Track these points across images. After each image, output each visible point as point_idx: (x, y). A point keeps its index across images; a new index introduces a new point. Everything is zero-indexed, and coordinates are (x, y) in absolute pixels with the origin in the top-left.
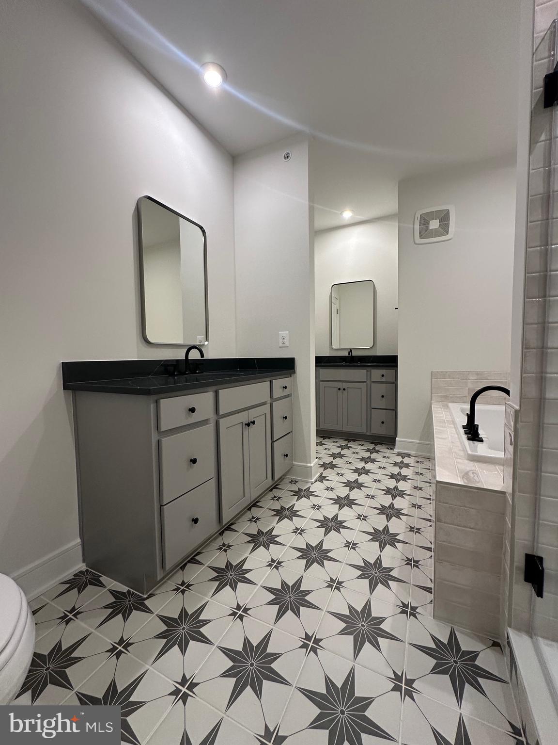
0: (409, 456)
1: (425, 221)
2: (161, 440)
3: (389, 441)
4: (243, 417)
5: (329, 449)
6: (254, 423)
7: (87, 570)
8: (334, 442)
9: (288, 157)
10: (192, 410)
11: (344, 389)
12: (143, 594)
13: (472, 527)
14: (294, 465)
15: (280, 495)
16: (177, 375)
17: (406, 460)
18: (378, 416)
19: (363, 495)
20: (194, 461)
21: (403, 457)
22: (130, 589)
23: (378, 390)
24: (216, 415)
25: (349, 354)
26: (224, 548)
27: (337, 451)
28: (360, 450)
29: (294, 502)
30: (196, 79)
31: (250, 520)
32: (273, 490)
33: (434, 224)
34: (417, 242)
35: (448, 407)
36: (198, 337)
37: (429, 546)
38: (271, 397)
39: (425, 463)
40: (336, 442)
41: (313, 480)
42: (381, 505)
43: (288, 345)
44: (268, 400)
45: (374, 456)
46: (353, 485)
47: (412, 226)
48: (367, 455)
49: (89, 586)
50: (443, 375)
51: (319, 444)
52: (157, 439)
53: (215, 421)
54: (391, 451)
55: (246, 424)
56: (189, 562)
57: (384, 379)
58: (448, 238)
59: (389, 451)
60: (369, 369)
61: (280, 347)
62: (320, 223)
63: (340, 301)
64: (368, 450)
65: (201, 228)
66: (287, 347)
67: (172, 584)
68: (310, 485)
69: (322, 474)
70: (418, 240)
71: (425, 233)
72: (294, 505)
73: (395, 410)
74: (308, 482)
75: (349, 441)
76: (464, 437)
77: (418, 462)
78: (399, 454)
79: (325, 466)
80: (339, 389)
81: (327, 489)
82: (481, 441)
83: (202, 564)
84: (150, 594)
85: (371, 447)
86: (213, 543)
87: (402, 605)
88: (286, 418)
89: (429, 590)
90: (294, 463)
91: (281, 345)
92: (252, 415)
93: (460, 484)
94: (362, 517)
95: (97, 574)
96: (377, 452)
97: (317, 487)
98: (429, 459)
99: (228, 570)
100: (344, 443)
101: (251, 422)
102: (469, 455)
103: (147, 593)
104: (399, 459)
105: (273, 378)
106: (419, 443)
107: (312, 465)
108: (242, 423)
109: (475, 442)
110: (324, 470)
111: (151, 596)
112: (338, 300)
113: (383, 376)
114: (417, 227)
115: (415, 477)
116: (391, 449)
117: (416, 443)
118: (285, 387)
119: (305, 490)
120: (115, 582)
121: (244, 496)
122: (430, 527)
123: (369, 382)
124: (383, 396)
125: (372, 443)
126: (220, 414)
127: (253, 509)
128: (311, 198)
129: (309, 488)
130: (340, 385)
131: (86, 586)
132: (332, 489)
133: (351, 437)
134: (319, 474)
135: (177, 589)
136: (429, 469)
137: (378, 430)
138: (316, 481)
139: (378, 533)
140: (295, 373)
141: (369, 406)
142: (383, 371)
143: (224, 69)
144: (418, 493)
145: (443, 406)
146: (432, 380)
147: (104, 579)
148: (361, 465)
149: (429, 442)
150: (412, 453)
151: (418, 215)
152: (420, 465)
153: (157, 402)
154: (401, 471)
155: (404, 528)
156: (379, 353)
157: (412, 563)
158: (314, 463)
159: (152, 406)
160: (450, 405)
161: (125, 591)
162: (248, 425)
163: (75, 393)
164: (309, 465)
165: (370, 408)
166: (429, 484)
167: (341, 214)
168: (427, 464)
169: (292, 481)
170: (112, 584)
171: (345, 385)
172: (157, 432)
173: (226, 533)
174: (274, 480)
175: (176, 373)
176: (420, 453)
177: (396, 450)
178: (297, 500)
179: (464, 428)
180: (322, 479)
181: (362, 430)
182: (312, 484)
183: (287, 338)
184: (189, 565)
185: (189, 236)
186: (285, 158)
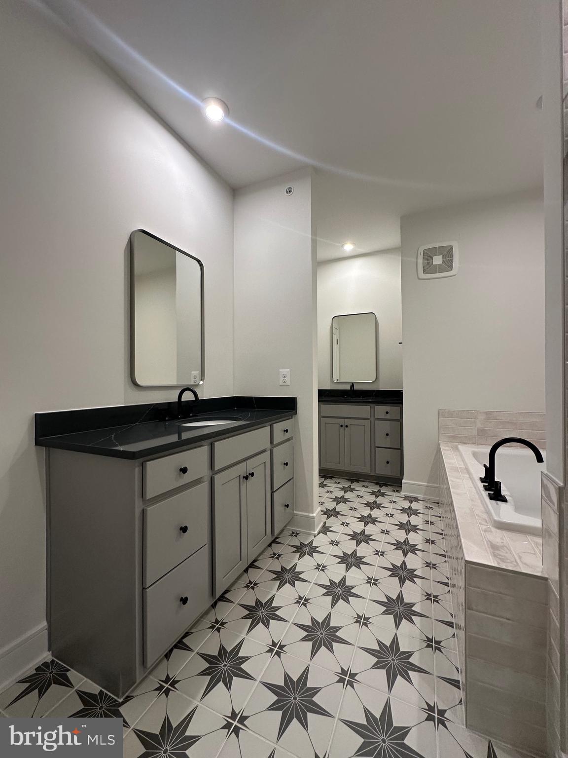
0: (416, 500)
1: (428, 256)
2: (146, 510)
3: (394, 482)
4: (241, 470)
5: (331, 492)
6: (252, 474)
7: (53, 661)
8: (336, 483)
9: (290, 191)
10: (184, 470)
11: (347, 426)
12: (118, 697)
13: (508, 617)
14: (294, 515)
15: (280, 552)
16: (168, 420)
17: (415, 506)
18: (383, 456)
19: (371, 551)
20: (184, 529)
21: (411, 502)
22: (103, 690)
23: (383, 427)
24: (211, 470)
25: (351, 388)
26: (218, 626)
27: (340, 494)
28: (363, 493)
29: (296, 561)
30: (197, 113)
31: (247, 586)
32: (273, 545)
33: (438, 260)
34: (420, 277)
35: (457, 449)
36: (192, 372)
37: (449, 621)
38: (271, 443)
39: (435, 508)
40: (339, 483)
41: (316, 532)
42: (392, 564)
43: (289, 384)
44: (268, 446)
45: (380, 500)
46: (360, 538)
47: (416, 260)
48: (372, 499)
49: (53, 685)
50: (451, 414)
51: (322, 485)
52: (141, 509)
53: (209, 479)
54: (398, 494)
55: (244, 477)
56: (176, 646)
57: (388, 417)
58: (452, 275)
59: (395, 494)
60: (372, 405)
61: (281, 386)
62: (322, 255)
63: (339, 332)
64: (373, 493)
65: (199, 261)
66: (289, 386)
67: (154, 681)
68: (312, 538)
69: (325, 523)
70: (422, 275)
71: (429, 268)
72: (295, 566)
73: (401, 449)
74: (310, 534)
75: (352, 481)
76: (485, 494)
77: (427, 507)
78: (406, 498)
79: (328, 513)
80: (342, 426)
81: (332, 543)
82: (505, 500)
83: (191, 650)
84: (128, 697)
85: (376, 489)
86: (204, 619)
87: (427, 708)
88: (287, 464)
89: (455, 683)
90: (295, 512)
91: (281, 383)
92: (250, 466)
93: (494, 565)
94: (372, 581)
95: (65, 667)
96: (383, 495)
97: (321, 541)
98: (438, 503)
99: (222, 658)
100: (347, 484)
101: (250, 474)
102: (495, 521)
103: (123, 695)
104: (406, 504)
105: (273, 422)
106: (427, 486)
107: (315, 515)
108: (240, 476)
109: (499, 502)
110: (328, 518)
111: (128, 699)
112: (338, 331)
113: (387, 413)
114: (420, 261)
115: (426, 527)
116: (397, 491)
117: (423, 486)
118: (287, 431)
119: (308, 544)
120: (86, 679)
121: (241, 560)
122: (448, 594)
123: (372, 419)
124: (387, 435)
125: (377, 484)
126: (216, 470)
127: (250, 570)
128: (314, 232)
129: (312, 541)
130: (341, 421)
131: (49, 685)
132: (337, 543)
133: (354, 478)
134: (322, 524)
135: (160, 688)
136: (440, 517)
137: (382, 470)
138: (319, 533)
139: (391, 602)
140: (297, 414)
141: (373, 445)
142: (387, 408)
143: (227, 106)
144: (431, 547)
145: (452, 447)
146: (439, 419)
147: (73, 674)
148: (366, 512)
149: (438, 485)
150: (420, 496)
151: (421, 251)
152: (429, 512)
153: (143, 466)
154: (410, 519)
155: (420, 595)
156: (382, 387)
157: (433, 644)
158: (316, 512)
159: (137, 470)
160: (461, 447)
161: (97, 693)
162: (246, 478)
163: (49, 451)
164: (311, 515)
165: (374, 447)
166: (442, 537)
167: (342, 246)
168: (437, 510)
169: (293, 533)
170: (82, 682)
171: (347, 422)
172: (141, 499)
173: (220, 604)
174: (274, 535)
175: (167, 418)
176: (428, 497)
177: (403, 494)
178: (300, 558)
179: (482, 482)
180: (325, 530)
181: (366, 470)
182: (315, 536)
183: (288, 376)
184: (175, 651)
185: (186, 270)
186: (287, 192)
